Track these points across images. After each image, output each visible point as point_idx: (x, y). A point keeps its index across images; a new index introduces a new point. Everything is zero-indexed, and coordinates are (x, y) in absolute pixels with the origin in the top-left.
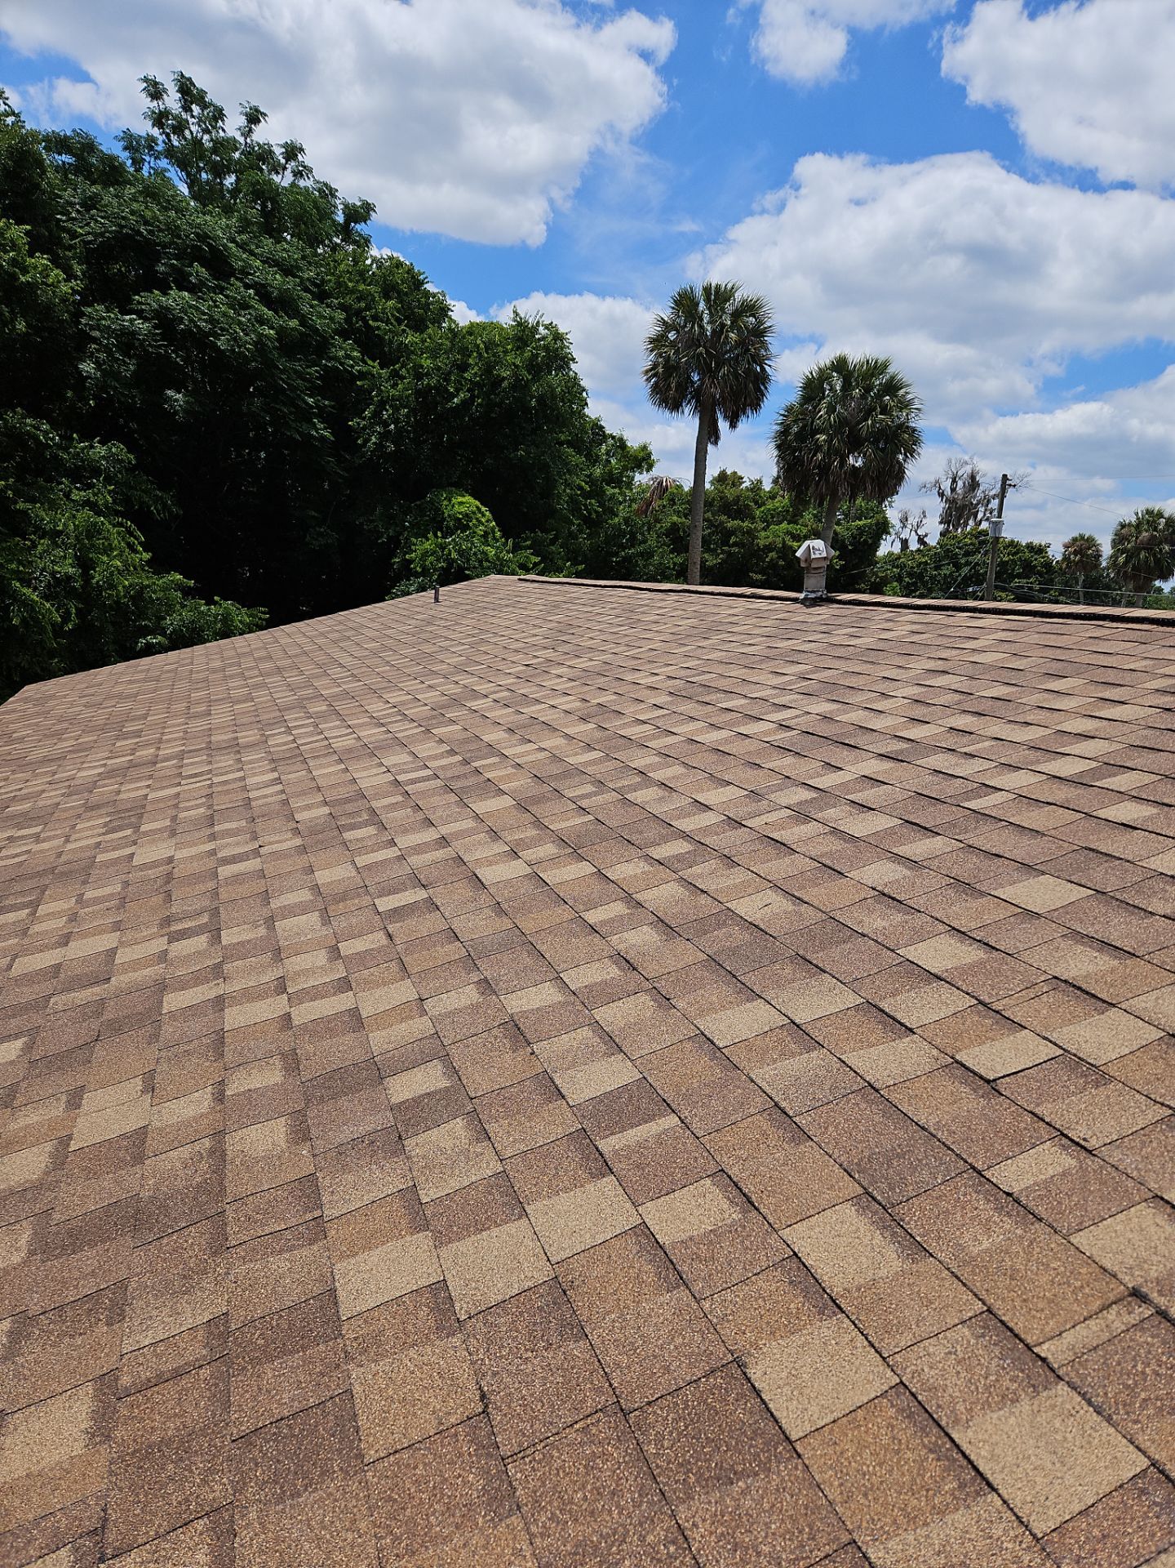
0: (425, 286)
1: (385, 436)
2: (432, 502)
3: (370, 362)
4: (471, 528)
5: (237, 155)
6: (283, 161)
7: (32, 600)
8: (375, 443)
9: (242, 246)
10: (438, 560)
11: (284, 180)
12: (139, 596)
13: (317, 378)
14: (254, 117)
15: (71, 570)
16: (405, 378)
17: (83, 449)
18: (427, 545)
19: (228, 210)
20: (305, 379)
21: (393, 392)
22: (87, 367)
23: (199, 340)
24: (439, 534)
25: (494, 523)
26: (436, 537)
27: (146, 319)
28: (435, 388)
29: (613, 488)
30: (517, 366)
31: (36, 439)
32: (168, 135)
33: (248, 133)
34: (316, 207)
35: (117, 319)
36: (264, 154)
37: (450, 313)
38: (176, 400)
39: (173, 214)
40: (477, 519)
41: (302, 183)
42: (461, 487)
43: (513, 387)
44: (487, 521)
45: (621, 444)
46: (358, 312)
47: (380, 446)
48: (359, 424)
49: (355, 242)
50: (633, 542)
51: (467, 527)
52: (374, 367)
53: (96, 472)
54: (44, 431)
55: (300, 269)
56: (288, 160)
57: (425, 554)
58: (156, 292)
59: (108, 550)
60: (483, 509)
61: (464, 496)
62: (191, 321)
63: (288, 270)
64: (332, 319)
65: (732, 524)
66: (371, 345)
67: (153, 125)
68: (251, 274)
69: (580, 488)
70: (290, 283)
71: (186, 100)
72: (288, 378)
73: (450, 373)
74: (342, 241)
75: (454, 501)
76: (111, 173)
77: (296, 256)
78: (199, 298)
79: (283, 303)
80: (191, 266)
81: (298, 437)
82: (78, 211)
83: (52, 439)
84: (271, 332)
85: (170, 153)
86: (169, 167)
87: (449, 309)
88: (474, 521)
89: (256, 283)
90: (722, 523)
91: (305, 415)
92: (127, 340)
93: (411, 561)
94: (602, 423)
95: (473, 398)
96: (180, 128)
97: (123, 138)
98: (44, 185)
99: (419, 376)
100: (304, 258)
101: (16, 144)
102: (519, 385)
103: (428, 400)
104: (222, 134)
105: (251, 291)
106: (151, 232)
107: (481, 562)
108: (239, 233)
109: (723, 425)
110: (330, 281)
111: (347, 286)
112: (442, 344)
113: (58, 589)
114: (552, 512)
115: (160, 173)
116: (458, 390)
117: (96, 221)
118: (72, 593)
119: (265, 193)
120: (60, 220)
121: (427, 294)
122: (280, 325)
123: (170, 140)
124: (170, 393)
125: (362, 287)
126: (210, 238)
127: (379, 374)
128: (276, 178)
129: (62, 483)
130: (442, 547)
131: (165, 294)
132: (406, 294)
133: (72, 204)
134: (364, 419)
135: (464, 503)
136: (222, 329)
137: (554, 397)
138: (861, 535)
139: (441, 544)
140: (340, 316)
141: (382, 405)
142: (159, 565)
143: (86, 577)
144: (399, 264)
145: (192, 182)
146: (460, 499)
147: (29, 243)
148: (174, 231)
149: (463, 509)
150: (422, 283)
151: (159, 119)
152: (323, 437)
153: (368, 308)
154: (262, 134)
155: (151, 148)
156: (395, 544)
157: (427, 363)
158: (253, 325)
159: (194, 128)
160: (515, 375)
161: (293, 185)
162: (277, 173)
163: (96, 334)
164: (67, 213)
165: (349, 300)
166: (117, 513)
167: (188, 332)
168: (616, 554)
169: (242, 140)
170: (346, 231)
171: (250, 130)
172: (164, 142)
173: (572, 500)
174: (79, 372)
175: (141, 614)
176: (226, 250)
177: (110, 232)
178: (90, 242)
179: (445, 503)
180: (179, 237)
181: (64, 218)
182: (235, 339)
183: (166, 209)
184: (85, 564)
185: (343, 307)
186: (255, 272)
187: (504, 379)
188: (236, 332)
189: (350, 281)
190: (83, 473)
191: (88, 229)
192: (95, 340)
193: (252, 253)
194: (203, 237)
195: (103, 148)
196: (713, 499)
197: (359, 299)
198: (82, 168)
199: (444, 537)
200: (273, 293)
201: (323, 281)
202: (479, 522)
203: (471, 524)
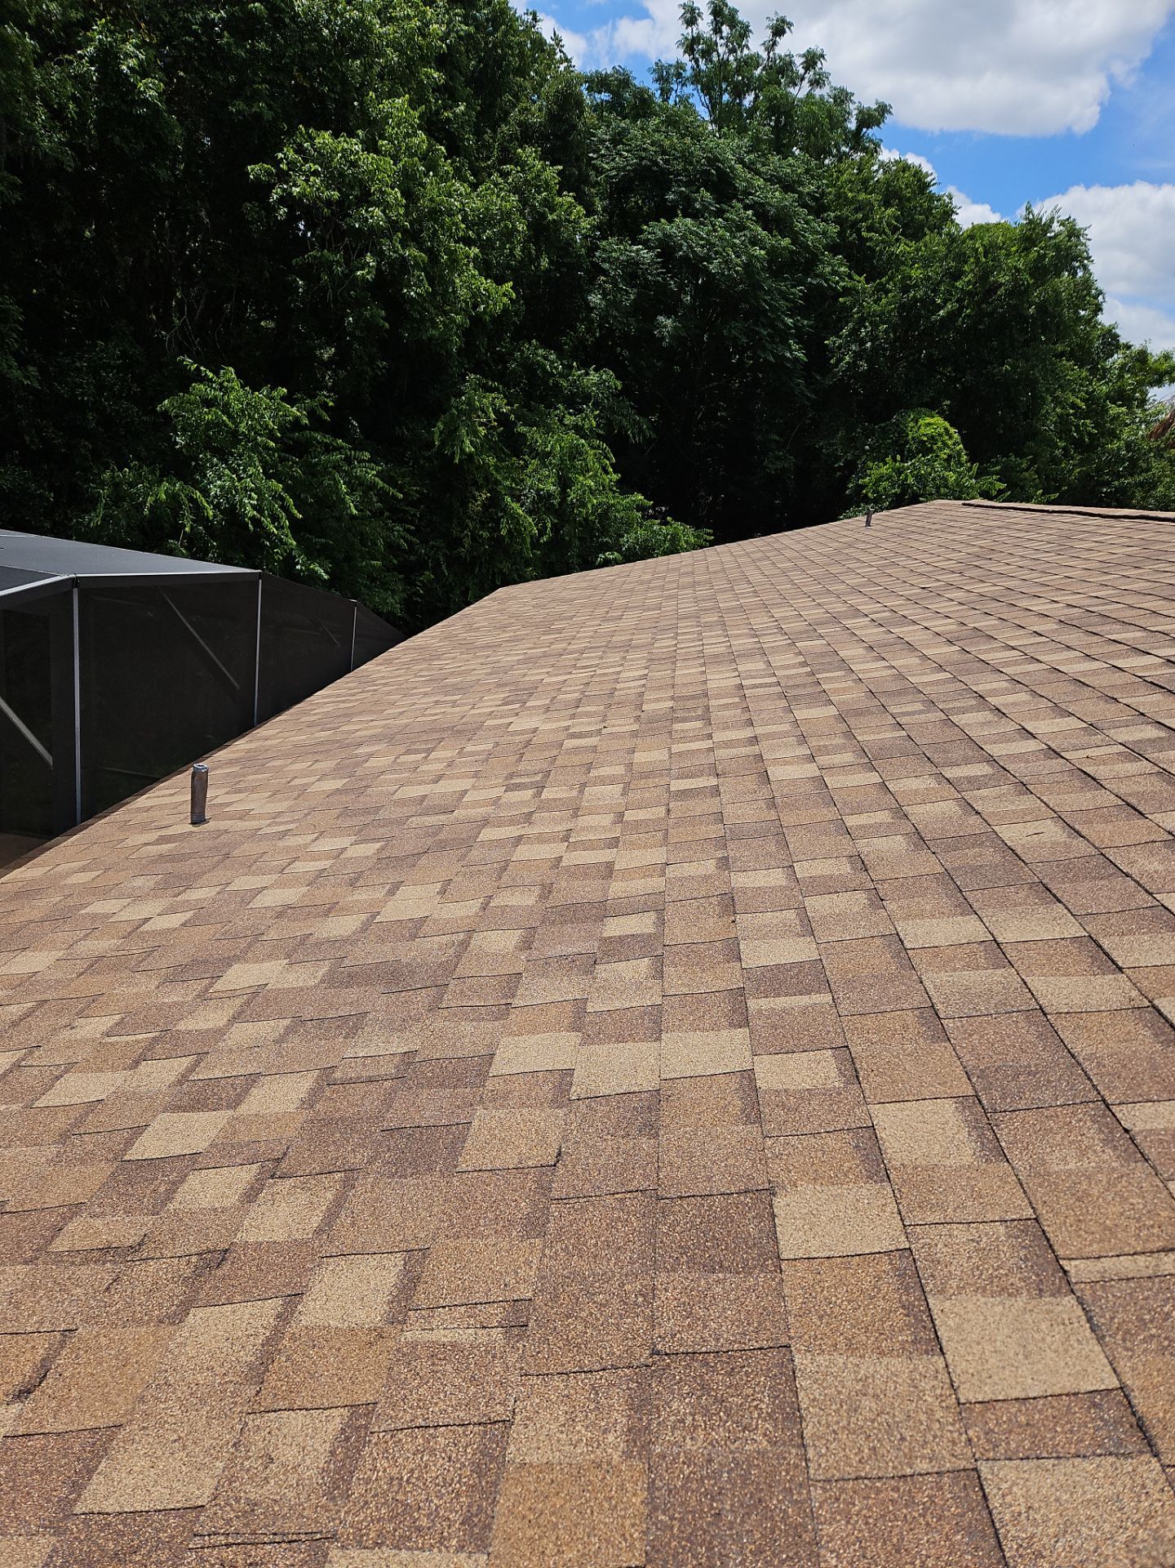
0: (931, 188)
1: (858, 356)
2: (897, 424)
3: (856, 277)
4: (934, 451)
5: (758, 72)
6: (802, 71)
7: (518, 514)
8: (848, 363)
9: (750, 167)
10: (893, 486)
11: (800, 91)
12: (605, 514)
13: (800, 298)
14: (779, 30)
15: (553, 488)
16: (890, 291)
17: (579, 376)
18: (884, 470)
19: (742, 131)
20: (787, 300)
21: (875, 307)
22: (595, 299)
23: (693, 266)
24: (898, 457)
25: (961, 446)
26: (895, 460)
27: (650, 249)
28: (921, 300)
29: (1119, 406)
30: (1018, 270)
31: (543, 367)
32: (697, 61)
33: (771, 46)
34: (830, 116)
35: (626, 250)
36: (782, 70)
37: (954, 217)
38: (665, 326)
39: (688, 140)
40: (943, 441)
41: (818, 92)
42: (933, 406)
43: (1010, 294)
44: (954, 444)
45: (1142, 356)
46: (854, 226)
47: (853, 365)
48: (834, 343)
49: (865, 149)
50: (1133, 469)
51: (931, 450)
52: (859, 282)
53: (587, 398)
54: (549, 360)
55: (801, 184)
56: (807, 69)
57: (881, 478)
58: (663, 220)
59: (585, 470)
60: (952, 430)
61: (933, 417)
62: (690, 247)
63: (788, 186)
64: (824, 233)
66: (862, 259)
67: (685, 52)
68: (751, 194)
69: (1074, 406)
70: (791, 197)
71: (717, 22)
72: (772, 299)
73: (941, 282)
74: (851, 149)
75: (921, 422)
76: (642, 106)
77: (799, 171)
78: (702, 223)
79: (775, 221)
80: (698, 191)
81: (771, 359)
82: (607, 148)
83: (556, 368)
84: (763, 252)
85: (697, 78)
86: (695, 92)
87: (953, 212)
88: (940, 444)
89: (756, 202)
91: (782, 336)
92: (632, 271)
93: (863, 486)
94: (1118, 331)
95: (960, 310)
96: (710, 49)
97: (654, 70)
98: (580, 125)
99: (905, 289)
100: (807, 171)
101: (562, 88)
102: (1019, 292)
103: (911, 315)
104: (746, 51)
105: (750, 212)
106: (666, 162)
107: (938, 488)
108: (748, 153)
110: (830, 193)
111: (846, 198)
112: (936, 252)
113: (541, 508)
114: (1034, 434)
115: (684, 100)
116: (945, 302)
117: (621, 155)
118: (550, 509)
119: (780, 109)
120: (592, 158)
121: (932, 198)
122: (773, 246)
123: (698, 66)
124: (661, 318)
125: (862, 196)
126: (719, 161)
127: (864, 289)
128: (793, 91)
129: (558, 408)
130: (899, 472)
131: (670, 221)
132: (909, 200)
133: (602, 141)
134: (840, 337)
135: (932, 424)
136: (717, 253)
137: (1058, 302)
139: (898, 469)
140: (833, 229)
141: (861, 322)
142: (625, 487)
143: (564, 494)
144: (906, 167)
145: (713, 106)
146: (928, 420)
147: (559, 183)
148: (687, 157)
149: (929, 431)
150: (928, 185)
151: (690, 45)
152: (797, 359)
153: (865, 219)
154: (784, 46)
155: (679, 75)
156: (851, 468)
157: (916, 273)
158: (746, 247)
159: (721, 50)
160: (1015, 280)
161: (810, 95)
162: (795, 85)
163: (606, 266)
164: (597, 151)
165: (846, 212)
166: (599, 437)
167: (685, 258)
169: (764, 55)
170: (856, 140)
171: (775, 44)
172: (692, 68)
173: (1063, 420)
174: (587, 302)
175: (604, 532)
176: (732, 172)
177: (631, 165)
178: (614, 177)
179: (912, 424)
180: (691, 163)
181: (595, 156)
182: (726, 262)
183: (683, 136)
184: (565, 483)
185: (838, 221)
186: (757, 191)
187: (1001, 285)
188: (728, 255)
189: (851, 191)
190: (576, 401)
191: (612, 164)
192: (605, 273)
193: (757, 173)
194: (713, 161)
195: (637, 82)
197: (857, 210)
198: (615, 106)
199: (902, 461)
200: (769, 211)
201: (823, 194)
202: (945, 444)
203: (935, 447)
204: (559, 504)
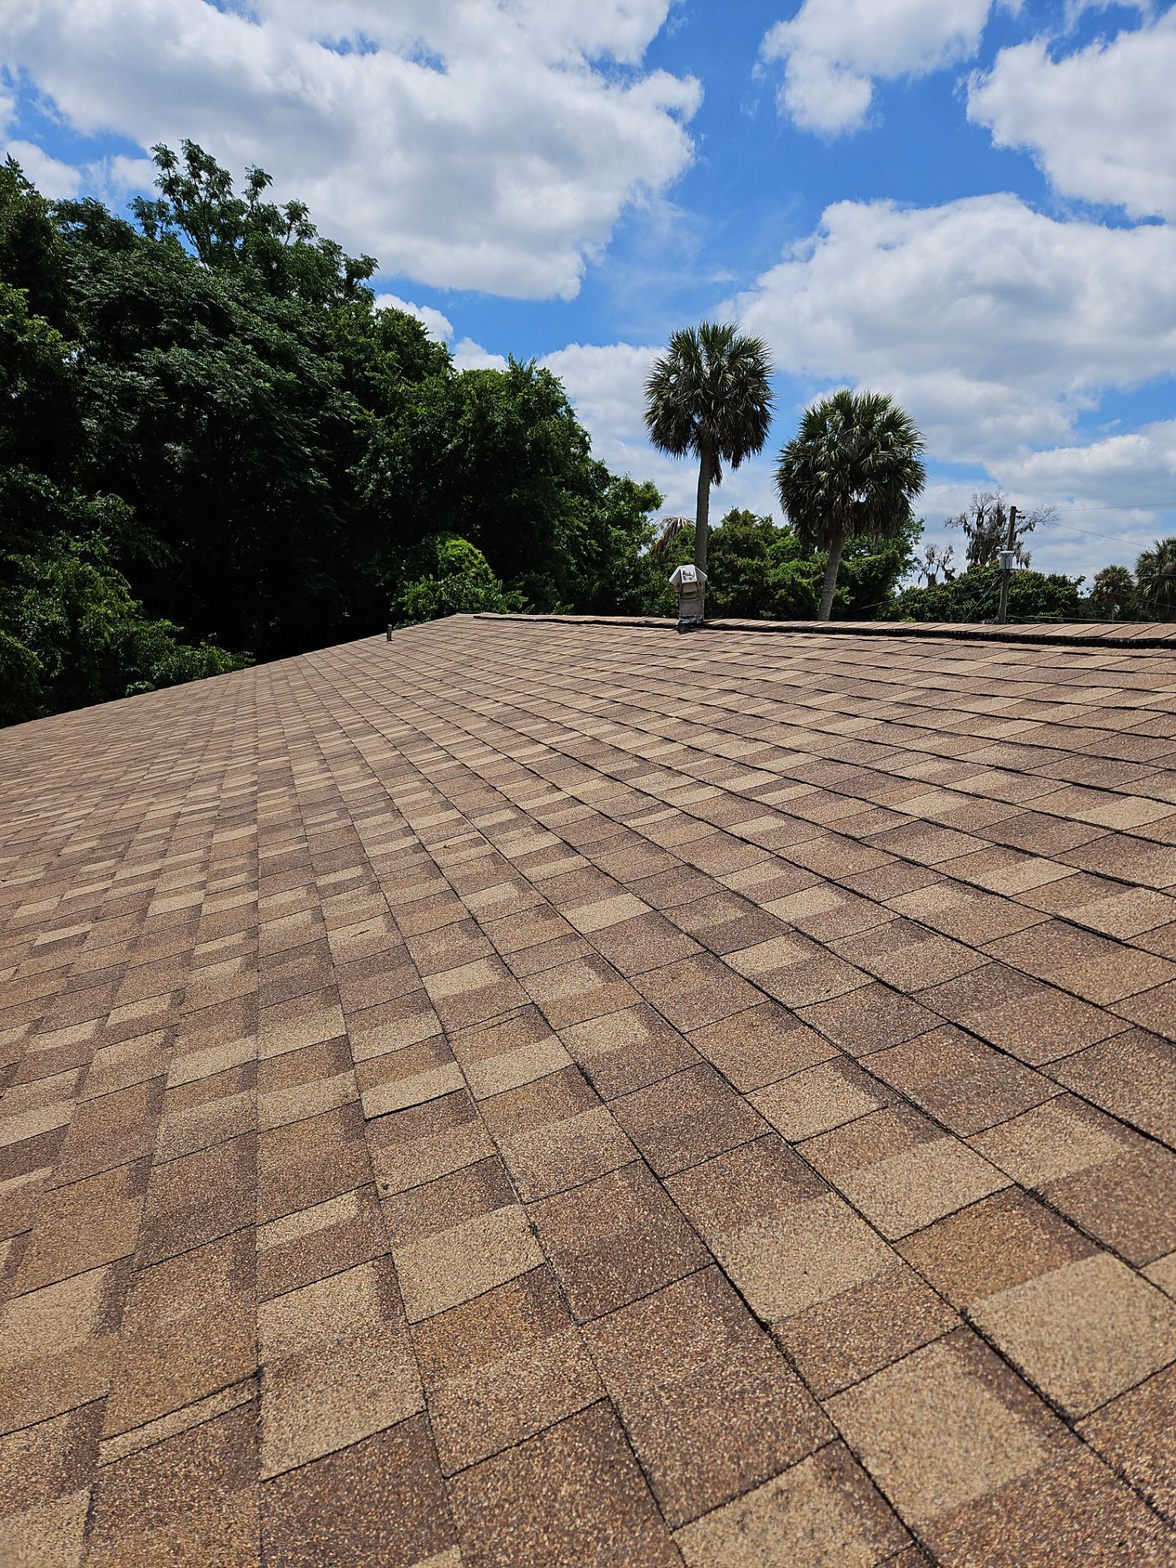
0: (425, 337)
1: (381, 483)
2: (427, 546)
3: (366, 411)
4: (462, 570)
5: (243, 218)
6: (288, 221)
7: (18, 649)
8: (372, 490)
9: (245, 304)
10: (431, 603)
11: (289, 240)
12: (130, 642)
13: (315, 429)
14: (259, 180)
15: (58, 618)
16: (401, 426)
17: (81, 502)
18: (421, 588)
19: (235, 271)
20: (302, 430)
21: (387, 440)
22: (90, 423)
23: (197, 395)
24: (431, 576)
25: (487, 565)
26: (429, 580)
27: (147, 376)
28: (429, 434)
29: (619, 529)
31: (37, 492)
32: (178, 201)
33: (253, 196)
34: (320, 266)
35: (119, 375)
36: (267, 217)
37: (450, 363)
38: (176, 452)
39: (174, 274)
40: (469, 561)
41: (307, 241)
42: (455, 530)
43: (507, 432)
44: (480, 563)
45: (628, 486)
46: (359, 365)
47: (377, 492)
48: (355, 471)
49: (359, 297)
50: (637, 581)
51: (459, 570)
52: (370, 416)
53: (94, 523)
54: (44, 485)
55: (299, 324)
56: (292, 220)
57: (418, 596)
58: (156, 349)
59: (98, 600)
60: (477, 551)
61: (457, 539)
62: (189, 376)
63: (286, 325)
64: (330, 370)
65: (741, 562)
66: (370, 396)
67: (165, 192)
68: (250, 330)
69: (579, 529)
70: (289, 337)
71: (194, 167)
72: (285, 429)
73: (445, 419)
74: (346, 295)
75: (448, 544)
76: (121, 238)
77: (296, 312)
78: (200, 354)
79: (282, 358)
80: (192, 324)
81: (294, 486)
82: (86, 275)
83: (53, 494)
84: (267, 385)
85: (181, 218)
86: (182, 231)
87: (449, 359)
88: (467, 563)
89: (255, 338)
90: (732, 562)
91: (303, 463)
92: (129, 397)
93: (404, 604)
94: (605, 466)
95: (466, 443)
96: (190, 193)
97: (134, 206)
98: (49, 251)
99: (414, 425)
100: (305, 313)
101: (24, 213)
102: (513, 430)
103: (424, 450)
104: (229, 198)
105: (249, 347)
106: (153, 293)
107: (471, 603)
108: (242, 291)
109: (725, 465)
110: (330, 335)
111: (347, 340)
112: (436, 393)
113: (48, 636)
114: (551, 553)
115: (171, 239)
116: (451, 436)
117: (103, 283)
118: (59, 641)
119: (267, 254)
120: (71, 284)
121: (426, 344)
122: (278, 379)
123: (180, 206)
124: (170, 446)
125: (362, 339)
126: (211, 297)
127: (376, 423)
128: (282, 239)
129: (61, 535)
130: (434, 589)
131: (165, 350)
132: (406, 345)
133: (81, 269)
134: (360, 467)
135: (458, 546)
136: (220, 383)
137: (548, 440)
138: (871, 570)
139: (433, 587)
140: (338, 367)
141: (378, 453)
142: (152, 611)
143: (74, 624)
144: (399, 316)
145: (202, 245)
146: (454, 542)
147: (28, 306)
148: (176, 291)
149: (456, 552)
150: (423, 333)
151: (170, 186)
152: (320, 487)
153: (367, 359)
154: (265, 197)
155: (162, 214)
156: (391, 588)
157: (421, 410)
158: (249, 379)
159: (203, 194)
160: (508, 420)
161: (298, 244)
162: (283, 233)
163: (98, 390)
164: (75, 278)
165: (349, 352)
166: (111, 563)
167: (186, 386)
168: (619, 594)
169: (248, 202)
170: (349, 287)
171: (256, 193)
172: (175, 207)
173: (572, 540)
174: (82, 427)
175: (131, 661)
176: (226, 308)
177: (115, 293)
178: (96, 303)
179: (439, 546)
180: (181, 297)
181: (75, 282)
182: (230, 393)
183: (169, 270)
184: (74, 613)
185: (341, 360)
186: (254, 328)
187: (497, 424)
188: (232, 386)
189: (350, 334)
190: (82, 525)
191: (95, 290)
192: (99, 397)
193: (254, 311)
194: (204, 296)
195: (112, 215)
196: (725, 537)
197: (359, 352)
198: (92, 234)
199: (436, 579)
200: (270, 347)
201: (323, 335)
202: (472, 564)
203: (463, 566)
204: (70, 635)
